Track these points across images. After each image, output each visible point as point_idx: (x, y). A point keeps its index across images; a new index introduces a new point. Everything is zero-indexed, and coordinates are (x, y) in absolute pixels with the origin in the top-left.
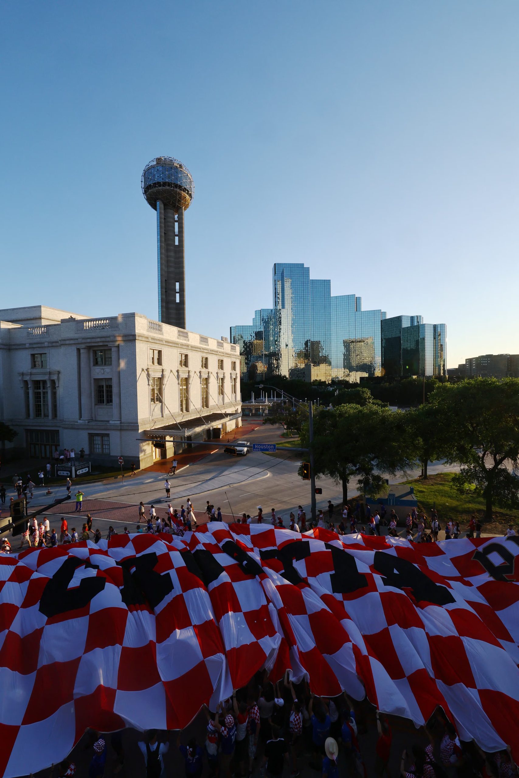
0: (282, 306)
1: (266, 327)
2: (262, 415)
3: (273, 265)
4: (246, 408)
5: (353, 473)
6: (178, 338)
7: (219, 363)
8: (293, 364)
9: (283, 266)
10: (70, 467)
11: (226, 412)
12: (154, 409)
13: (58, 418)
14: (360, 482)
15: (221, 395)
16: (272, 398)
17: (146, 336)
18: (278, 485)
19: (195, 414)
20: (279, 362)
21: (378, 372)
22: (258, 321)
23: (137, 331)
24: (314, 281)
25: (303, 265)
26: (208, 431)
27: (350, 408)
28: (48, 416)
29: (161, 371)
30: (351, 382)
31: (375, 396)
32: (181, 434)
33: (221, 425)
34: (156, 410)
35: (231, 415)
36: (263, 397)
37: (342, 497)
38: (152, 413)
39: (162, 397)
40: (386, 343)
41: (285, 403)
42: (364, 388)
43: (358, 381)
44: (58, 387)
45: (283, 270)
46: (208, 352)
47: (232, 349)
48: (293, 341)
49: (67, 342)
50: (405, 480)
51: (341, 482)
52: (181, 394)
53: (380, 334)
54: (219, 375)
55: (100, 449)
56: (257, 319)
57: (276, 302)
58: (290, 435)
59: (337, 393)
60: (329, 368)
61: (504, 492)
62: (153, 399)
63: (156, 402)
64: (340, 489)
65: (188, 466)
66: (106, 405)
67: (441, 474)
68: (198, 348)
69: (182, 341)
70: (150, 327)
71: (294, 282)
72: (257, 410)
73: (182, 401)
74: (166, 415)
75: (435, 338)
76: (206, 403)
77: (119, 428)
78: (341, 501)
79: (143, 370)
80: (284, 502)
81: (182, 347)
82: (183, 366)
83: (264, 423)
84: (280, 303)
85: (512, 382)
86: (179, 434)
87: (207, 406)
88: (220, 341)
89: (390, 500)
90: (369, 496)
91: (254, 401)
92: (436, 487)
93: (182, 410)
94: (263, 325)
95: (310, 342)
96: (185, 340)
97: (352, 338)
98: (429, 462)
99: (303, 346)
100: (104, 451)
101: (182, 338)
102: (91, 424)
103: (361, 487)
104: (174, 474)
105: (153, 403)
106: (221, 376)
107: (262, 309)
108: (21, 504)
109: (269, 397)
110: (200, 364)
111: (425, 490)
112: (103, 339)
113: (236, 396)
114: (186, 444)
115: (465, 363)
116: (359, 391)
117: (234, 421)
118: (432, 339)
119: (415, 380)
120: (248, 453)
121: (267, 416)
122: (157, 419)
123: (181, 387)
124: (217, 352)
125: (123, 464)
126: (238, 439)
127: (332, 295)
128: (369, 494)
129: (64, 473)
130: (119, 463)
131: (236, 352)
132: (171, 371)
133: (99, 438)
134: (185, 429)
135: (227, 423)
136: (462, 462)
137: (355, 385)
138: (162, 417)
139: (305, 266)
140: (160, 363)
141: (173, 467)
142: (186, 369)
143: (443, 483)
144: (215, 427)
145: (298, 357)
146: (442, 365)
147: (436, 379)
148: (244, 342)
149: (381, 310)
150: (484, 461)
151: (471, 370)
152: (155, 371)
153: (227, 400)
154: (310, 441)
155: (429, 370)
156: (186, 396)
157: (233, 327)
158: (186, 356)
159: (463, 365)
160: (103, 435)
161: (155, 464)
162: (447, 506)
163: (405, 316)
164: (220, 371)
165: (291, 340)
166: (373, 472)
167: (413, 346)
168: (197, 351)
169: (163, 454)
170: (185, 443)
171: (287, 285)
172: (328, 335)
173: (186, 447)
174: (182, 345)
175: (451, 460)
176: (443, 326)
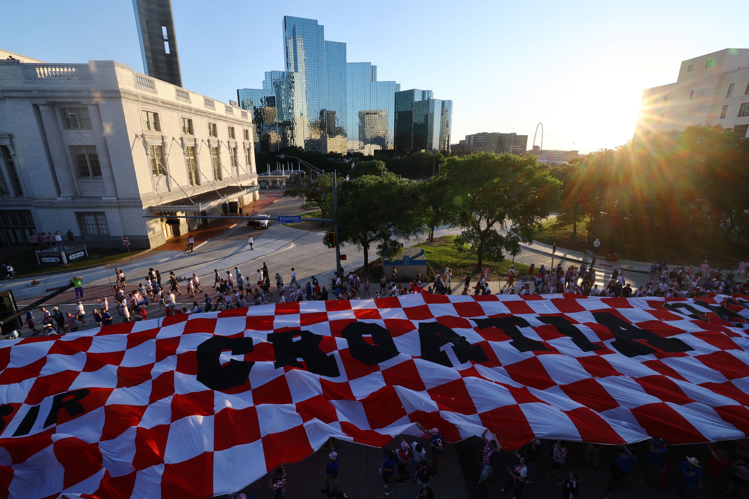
0: (295, 68)
1: (278, 92)
2: (280, 188)
3: (283, 18)
4: (262, 181)
5: (373, 239)
6: (177, 99)
7: (229, 131)
8: (309, 135)
9: (295, 20)
10: (58, 252)
11: (241, 185)
12: (158, 183)
13: (25, 195)
14: (379, 247)
15: (234, 166)
16: (289, 170)
17: (134, 93)
18: (302, 255)
19: (207, 188)
20: (294, 132)
21: (391, 146)
22: (268, 85)
23: (120, 86)
24: (329, 43)
25: (316, 21)
26: (224, 205)
27: (370, 179)
28: (8, 193)
29: (161, 137)
30: (365, 155)
31: (390, 168)
32: (196, 209)
33: (237, 199)
34: (160, 183)
35: (248, 187)
36: (279, 169)
37: (363, 261)
38: (156, 187)
39: (166, 167)
40: (398, 117)
41: (302, 175)
42: (380, 160)
43: (373, 154)
44: (15, 155)
45: (295, 25)
46: (215, 117)
47: (242, 115)
48: (308, 109)
49: (14, 94)
50: (417, 243)
51: (363, 248)
52: (189, 165)
53: (394, 107)
54: (230, 144)
55: (95, 230)
56: (268, 82)
57: (288, 64)
58: (310, 207)
59: (353, 165)
60: (345, 139)
61: (493, 248)
62: (155, 172)
63: (159, 175)
64: (362, 254)
65: (206, 242)
66: (93, 178)
67: (444, 237)
68: (202, 112)
69: (182, 102)
70: (138, 82)
71: (307, 42)
72: (274, 182)
73: (190, 174)
74: (174, 188)
75: (442, 114)
76: (218, 174)
77: (117, 205)
78: (363, 264)
79: (137, 136)
80: (310, 269)
81: (182, 109)
82: (187, 133)
83: (284, 196)
84: (293, 65)
85: (507, 157)
86: (192, 209)
87: (220, 179)
88: (229, 105)
89: (405, 261)
90: (387, 259)
91: (270, 173)
92: (440, 248)
93: (192, 183)
94: (275, 89)
95: (325, 112)
96: (187, 102)
97: (367, 109)
98: (435, 227)
99: (319, 116)
100: (102, 232)
101: (182, 99)
102: (77, 201)
103: (380, 251)
104: (192, 251)
105: (156, 175)
106: (233, 146)
107: (272, 71)
108: (5, 299)
109: (286, 169)
110: (208, 131)
111: (431, 251)
112: (71, 94)
113: (251, 167)
114: (201, 220)
115: (464, 139)
116: (375, 163)
117: (251, 194)
118: (440, 114)
119: (423, 154)
120: (269, 226)
121: (284, 188)
122: (163, 194)
123: (188, 158)
124: (226, 118)
125: (129, 244)
126: (257, 212)
127: (348, 61)
128: (388, 256)
129: (50, 260)
130: (124, 244)
131: (247, 119)
132: (173, 139)
133: (92, 217)
134: (199, 203)
135: (244, 197)
136: (463, 225)
137: (370, 157)
138: (169, 191)
139: (319, 24)
140: (157, 127)
141: (190, 244)
142: (191, 136)
143: (446, 244)
144: (231, 201)
145: (313, 127)
146: (446, 140)
147: (441, 153)
148: (255, 108)
149: (395, 82)
150: (480, 225)
151: (469, 146)
152: (152, 138)
153: (241, 172)
154: (335, 212)
155: (436, 145)
156: (195, 167)
157: (241, 90)
158: (190, 121)
159: (464, 141)
160: (96, 214)
161: (168, 242)
162: (449, 262)
163: (417, 90)
164: (232, 140)
165: (306, 108)
166: (391, 237)
167: (422, 120)
168: (202, 115)
169: (176, 231)
170: (199, 218)
171: (300, 44)
172: (344, 104)
173: (201, 223)
174: (183, 107)
175: (455, 224)
176: (450, 102)
